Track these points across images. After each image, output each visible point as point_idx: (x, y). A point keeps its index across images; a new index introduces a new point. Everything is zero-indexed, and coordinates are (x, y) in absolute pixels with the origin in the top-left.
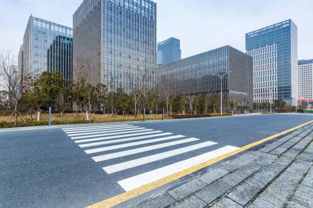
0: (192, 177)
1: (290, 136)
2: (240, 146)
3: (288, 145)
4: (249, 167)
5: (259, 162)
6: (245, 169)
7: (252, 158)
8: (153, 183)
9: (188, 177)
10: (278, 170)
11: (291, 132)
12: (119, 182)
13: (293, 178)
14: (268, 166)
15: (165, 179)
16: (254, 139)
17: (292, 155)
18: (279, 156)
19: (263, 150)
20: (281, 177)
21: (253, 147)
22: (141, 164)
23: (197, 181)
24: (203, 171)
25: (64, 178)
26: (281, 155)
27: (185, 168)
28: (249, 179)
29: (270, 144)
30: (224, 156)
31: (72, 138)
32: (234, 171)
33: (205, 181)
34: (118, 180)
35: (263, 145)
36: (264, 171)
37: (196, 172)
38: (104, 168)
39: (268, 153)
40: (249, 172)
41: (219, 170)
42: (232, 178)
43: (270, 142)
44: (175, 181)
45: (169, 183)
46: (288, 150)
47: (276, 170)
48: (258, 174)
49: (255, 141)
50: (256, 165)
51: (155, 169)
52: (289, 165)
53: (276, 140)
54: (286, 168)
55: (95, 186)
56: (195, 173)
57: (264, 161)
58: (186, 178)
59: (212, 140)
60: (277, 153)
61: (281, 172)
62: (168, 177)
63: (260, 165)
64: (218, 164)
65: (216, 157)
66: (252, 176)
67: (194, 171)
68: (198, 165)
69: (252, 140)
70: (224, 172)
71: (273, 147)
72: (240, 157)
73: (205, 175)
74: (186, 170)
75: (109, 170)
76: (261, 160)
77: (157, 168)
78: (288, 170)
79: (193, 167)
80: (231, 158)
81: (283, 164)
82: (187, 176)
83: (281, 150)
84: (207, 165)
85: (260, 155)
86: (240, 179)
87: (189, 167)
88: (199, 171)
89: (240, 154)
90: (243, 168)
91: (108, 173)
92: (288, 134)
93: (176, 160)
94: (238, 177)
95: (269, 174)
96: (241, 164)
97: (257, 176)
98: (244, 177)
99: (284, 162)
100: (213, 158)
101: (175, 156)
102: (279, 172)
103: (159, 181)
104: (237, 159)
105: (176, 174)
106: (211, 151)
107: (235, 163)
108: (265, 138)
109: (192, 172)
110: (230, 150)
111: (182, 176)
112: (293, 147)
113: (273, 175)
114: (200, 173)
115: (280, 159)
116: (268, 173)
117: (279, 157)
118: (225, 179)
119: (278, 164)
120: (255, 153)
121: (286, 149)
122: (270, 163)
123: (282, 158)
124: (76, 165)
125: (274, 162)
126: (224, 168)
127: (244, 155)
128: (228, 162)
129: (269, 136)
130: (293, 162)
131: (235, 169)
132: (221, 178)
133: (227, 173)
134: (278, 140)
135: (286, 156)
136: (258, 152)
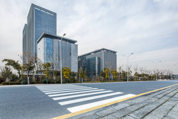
0: (109, 107)
2: (137, 94)
3: (164, 94)
4: (142, 103)
5: (147, 101)
7: (144, 99)
8: (87, 109)
10: (158, 105)
11: (165, 89)
13: (167, 108)
14: (152, 103)
15: (94, 108)
17: (166, 98)
20: (160, 107)
21: (144, 95)
22: (81, 101)
23: (112, 109)
24: (116, 104)
26: (160, 98)
27: (105, 103)
30: (127, 98)
31: (41, 90)
32: (133, 105)
33: (116, 109)
34: (67, 108)
35: (150, 94)
36: (150, 105)
38: (59, 103)
39: (153, 97)
40: (142, 105)
41: (125, 104)
42: (132, 108)
43: (154, 93)
44: (100, 109)
45: (96, 110)
46: (164, 96)
47: (157, 105)
49: (145, 92)
52: (165, 102)
55: (54, 110)
56: (111, 106)
57: (150, 101)
58: (106, 107)
60: (157, 97)
61: (160, 105)
62: (96, 107)
63: (148, 102)
64: (124, 102)
66: (143, 107)
67: (110, 104)
69: (143, 92)
71: (155, 95)
72: (137, 99)
73: (117, 106)
74: (106, 104)
75: (62, 103)
78: (164, 104)
80: (132, 99)
82: (106, 106)
83: (160, 96)
84: (118, 102)
86: (137, 108)
88: (113, 104)
89: (137, 97)
90: (138, 104)
91: (62, 105)
92: (163, 89)
94: (135, 107)
95: (153, 106)
97: (146, 107)
98: (139, 107)
99: (162, 101)
100: (121, 99)
103: (90, 109)
104: (135, 100)
105: (100, 106)
106: (120, 96)
107: (133, 101)
109: (109, 105)
111: (103, 106)
112: (167, 95)
113: (155, 107)
115: (159, 100)
118: (128, 108)
119: (158, 102)
120: (145, 97)
122: (154, 101)
123: (161, 100)
124: (44, 101)
125: (156, 101)
126: (128, 103)
127: (139, 98)
128: (129, 101)
129: (153, 90)
130: (166, 101)
131: (134, 104)
132: (126, 107)
133: (129, 105)
134: (158, 92)
135: (163, 99)
136: (147, 97)
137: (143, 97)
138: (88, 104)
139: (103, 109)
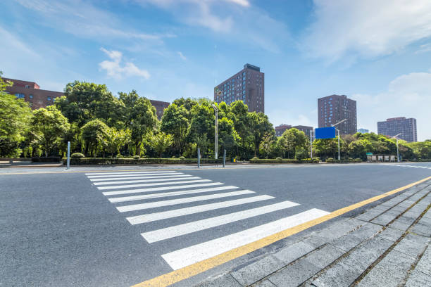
0: (264, 253)
1: (399, 199)
2: (331, 211)
3: (397, 211)
4: (342, 241)
5: (356, 235)
6: (337, 244)
7: (347, 228)
8: (211, 259)
9: (258, 253)
10: (382, 248)
11: (400, 193)
12: (164, 256)
13: (403, 260)
14: (369, 241)
15: (227, 254)
16: (350, 200)
17: (401, 226)
18: (385, 227)
19: (361, 217)
20: (386, 258)
21: (349, 213)
22: (195, 231)
23: (271, 259)
24: (280, 244)
25: (89, 247)
26: (387, 225)
28: (343, 260)
29: (372, 209)
30: (308, 223)
31: (99, 188)
32: (323, 246)
33: (282, 259)
34: (163, 253)
35: (362, 211)
36: (363, 249)
37: (270, 245)
38: (143, 235)
39: (369, 222)
40: (343, 249)
41: (302, 244)
42: (320, 257)
43: (372, 206)
44: (241, 258)
45: (233, 260)
46: (397, 218)
47: (381, 248)
48: (355, 253)
49: (351, 203)
50: (353, 239)
51: (214, 239)
52: (398, 241)
53: (379, 204)
54: (395, 245)
55: (132, 260)
56: (269, 247)
57: (363, 233)
58: (257, 254)
59: (292, 200)
60: (381, 223)
61: (388, 251)
62: (231, 252)
63: (358, 239)
64: (300, 236)
65: (297, 224)
66: (346, 255)
67: (267, 244)
68: (273, 235)
69: (347, 202)
70: (309, 248)
71: (376, 214)
72: (331, 226)
73: (282, 251)
74: (256, 242)
75: (151, 237)
76: (359, 232)
77: (217, 238)
78: (397, 248)
79: (266, 239)
80: (319, 227)
81: (391, 239)
82: (258, 250)
83: (387, 218)
84: (285, 237)
85: (358, 224)
86: (331, 259)
87: (260, 237)
88: (274, 244)
89: (331, 221)
90: (335, 243)
91: (149, 242)
92: (396, 195)
93: (242, 226)
94: (328, 256)
95: (371, 254)
96: (331, 237)
97: (354, 255)
98: (337, 255)
99: (391, 236)
100: (293, 226)
101: (240, 221)
102: (384, 251)
103: (219, 257)
104: (326, 229)
105: (243, 248)
106: (291, 215)
107: (323, 235)
108: (365, 199)
109: (264, 245)
110: (316, 215)
111: (251, 250)
112: (404, 215)
113: (376, 255)
114: (276, 247)
115: (385, 232)
116: (368, 252)
117: (384, 229)
118: (310, 258)
119: (383, 239)
120: (351, 220)
121: (395, 217)
122: (372, 237)
123: (389, 230)
124: (105, 228)
125: (377, 236)
126: (309, 242)
127: (336, 223)
128: (313, 233)
129: (370, 197)
130: (403, 236)
131: (323, 243)
132: (305, 256)
133: (313, 248)
134: (383, 204)
135: (393, 228)
136: (355, 219)
137: (347, 219)
138: (213, 241)
139: (250, 260)
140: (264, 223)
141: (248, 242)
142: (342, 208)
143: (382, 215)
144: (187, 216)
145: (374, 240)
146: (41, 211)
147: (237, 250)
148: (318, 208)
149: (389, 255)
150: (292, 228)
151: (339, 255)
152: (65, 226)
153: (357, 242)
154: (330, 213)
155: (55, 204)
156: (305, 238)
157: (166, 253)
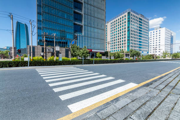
0: (110, 104)
2: (138, 83)
3: (166, 83)
4: (143, 97)
5: (149, 95)
7: (145, 91)
8: (88, 107)
9: (108, 104)
10: (160, 100)
11: (167, 75)
13: (168, 106)
14: (154, 97)
15: (95, 105)
16: (146, 78)
17: (168, 90)
18: (161, 90)
19: (151, 86)
20: (161, 105)
21: (146, 84)
22: (81, 94)
23: (113, 106)
24: (117, 100)
26: (162, 90)
27: (107, 98)
28: (143, 106)
29: (155, 83)
30: (129, 89)
33: (118, 106)
34: (68, 105)
35: (151, 83)
36: (152, 101)
38: (60, 96)
39: (154, 88)
40: (143, 101)
41: (126, 99)
42: (134, 105)
43: (155, 81)
44: (101, 106)
45: (97, 108)
46: (166, 86)
47: (159, 100)
48: (148, 103)
49: (147, 80)
50: (147, 96)
52: (166, 97)
53: (158, 80)
55: (55, 108)
57: (152, 94)
59: (122, 79)
60: (159, 89)
61: (162, 102)
64: (125, 95)
65: (124, 90)
66: (145, 104)
68: (114, 95)
70: (129, 101)
71: (157, 85)
72: (138, 91)
73: (118, 103)
75: (63, 97)
76: (150, 93)
78: (166, 100)
79: (111, 97)
80: (133, 91)
81: (163, 96)
83: (162, 87)
84: (119, 96)
85: (149, 89)
86: (138, 106)
87: (109, 97)
88: (114, 99)
89: (138, 88)
90: (140, 98)
91: (62, 100)
92: (166, 76)
93: (101, 92)
94: (137, 104)
95: (155, 103)
96: (138, 96)
97: (148, 104)
99: (164, 94)
101: (100, 89)
102: (160, 102)
103: (91, 106)
104: (136, 92)
105: (101, 102)
106: (121, 86)
107: (135, 95)
108: (152, 78)
109: (110, 100)
110: (132, 86)
111: (105, 102)
112: (169, 85)
113: (157, 104)
114: (115, 101)
115: (160, 93)
117: (160, 92)
118: (130, 106)
119: (160, 96)
122: (155, 95)
123: (162, 92)
124: (44, 94)
125: (157, 95)
126: (129, 98)
127: (140, 89)
128: (131, 94)
129: (155, 77)
130: (168, 95)
131: (135, 99)
132: (127, 105)
133: (131, 101)
134: (160, 80)
135: (164, 91)
136: (148, 87)
137: (145, 87)
138: (89, 99)
139: (105, 107)
140: (110, 90)
141: (104, 99)
142: (143, 82)
143: (160, 85)
144: (78, 87)
145: (156, 97)
146: (17, 87)
147: (99, 102)
148: (133, 82)
149: (162, 103)
150: (122, 92)
151: (142, 104)
152: (27, 93)
153: (149, 98)
154: (138, 85)
155: (23, 83)
156: (127, 97)
157: (69, 105)
